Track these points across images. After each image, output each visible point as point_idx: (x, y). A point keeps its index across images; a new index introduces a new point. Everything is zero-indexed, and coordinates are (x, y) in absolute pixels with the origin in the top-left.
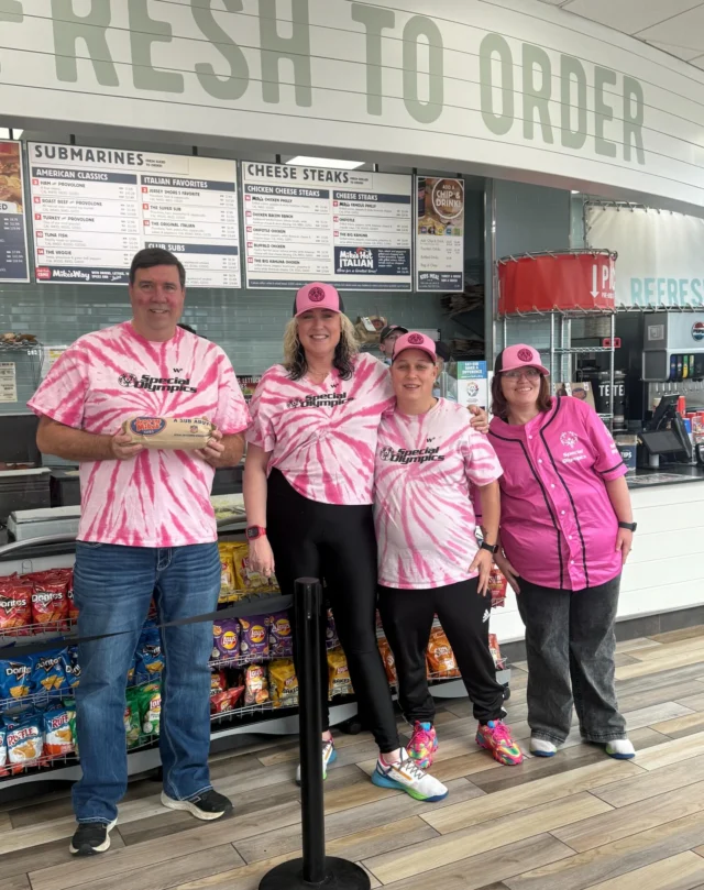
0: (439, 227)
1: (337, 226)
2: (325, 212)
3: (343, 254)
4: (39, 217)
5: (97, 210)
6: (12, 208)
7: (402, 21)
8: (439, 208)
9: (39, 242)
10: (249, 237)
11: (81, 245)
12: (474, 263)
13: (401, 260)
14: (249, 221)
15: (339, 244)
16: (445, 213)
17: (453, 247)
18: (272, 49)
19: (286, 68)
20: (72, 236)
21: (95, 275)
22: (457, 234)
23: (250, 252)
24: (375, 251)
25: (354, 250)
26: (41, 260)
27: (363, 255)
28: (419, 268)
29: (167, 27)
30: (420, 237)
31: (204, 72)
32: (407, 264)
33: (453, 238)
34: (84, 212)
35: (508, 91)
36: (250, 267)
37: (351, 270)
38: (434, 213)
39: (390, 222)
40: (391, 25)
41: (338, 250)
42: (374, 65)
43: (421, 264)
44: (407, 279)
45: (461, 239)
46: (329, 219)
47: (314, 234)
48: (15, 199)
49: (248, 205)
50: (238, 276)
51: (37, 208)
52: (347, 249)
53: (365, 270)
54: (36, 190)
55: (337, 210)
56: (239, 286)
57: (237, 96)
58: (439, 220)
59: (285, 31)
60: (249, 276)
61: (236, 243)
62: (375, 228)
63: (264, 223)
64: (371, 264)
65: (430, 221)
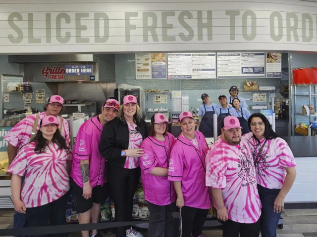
0: (273, 61)
1: (242, 62)
2: (239, 59)
3: (244, 69)
4: (169, 65)
5: (182, 62)
6: (164, 63)
7: (242, 13)
8: (274, 56)
9: (169, 70)
10: (218, 66)
11: (178, 70)
12: (285, 69)
13: (262, 70)
14: (218, 62)
15: (243, 66)
16: (275, 57)
17: (278, 66)
18: (201, 26)
19: (205, 31)
20: (176, 69)
21: (181, 77)
22: (279, 62)
23: (218, 70)
24: (253, 68)
25: (247, 68)
26: (169, 74)
27: (250, 69)
28: (267, 72)
29: (172, 25)
30: (267, 64)
31: (181, 35)
32: (263, 71)
33: (278, 63)
34: (179, 63)
35: (281, 27)
36: (218, 73)
37: (246, 73)
38: (272, 57)
39: (258, 60)
40: (239, 15)
41: (242, 68)
42: (232, 26)
43: (268, 70)
44: (264, 75)
45: (281, 63)
46: (240, 60)
47: (236, 65)
48: (164, 61)
49: (218, 59)
50: (215, 76)
51: (169, 63)
52: (245, 68)
53: (251, 73)
54: (169, 59)
55: (243, 58)
56: (215, 78)
57: (191, 40)
58: (273, 59)
59: (205, 21)
60: (218, 76)
61: (215, 68)
62: (254, 62)
63: (223, 62)
64: (252, 71)
65: (270, 59)
